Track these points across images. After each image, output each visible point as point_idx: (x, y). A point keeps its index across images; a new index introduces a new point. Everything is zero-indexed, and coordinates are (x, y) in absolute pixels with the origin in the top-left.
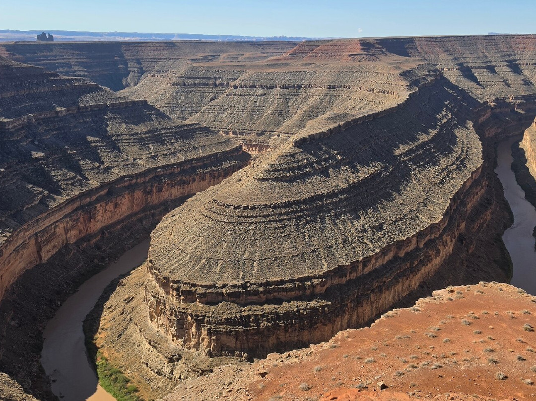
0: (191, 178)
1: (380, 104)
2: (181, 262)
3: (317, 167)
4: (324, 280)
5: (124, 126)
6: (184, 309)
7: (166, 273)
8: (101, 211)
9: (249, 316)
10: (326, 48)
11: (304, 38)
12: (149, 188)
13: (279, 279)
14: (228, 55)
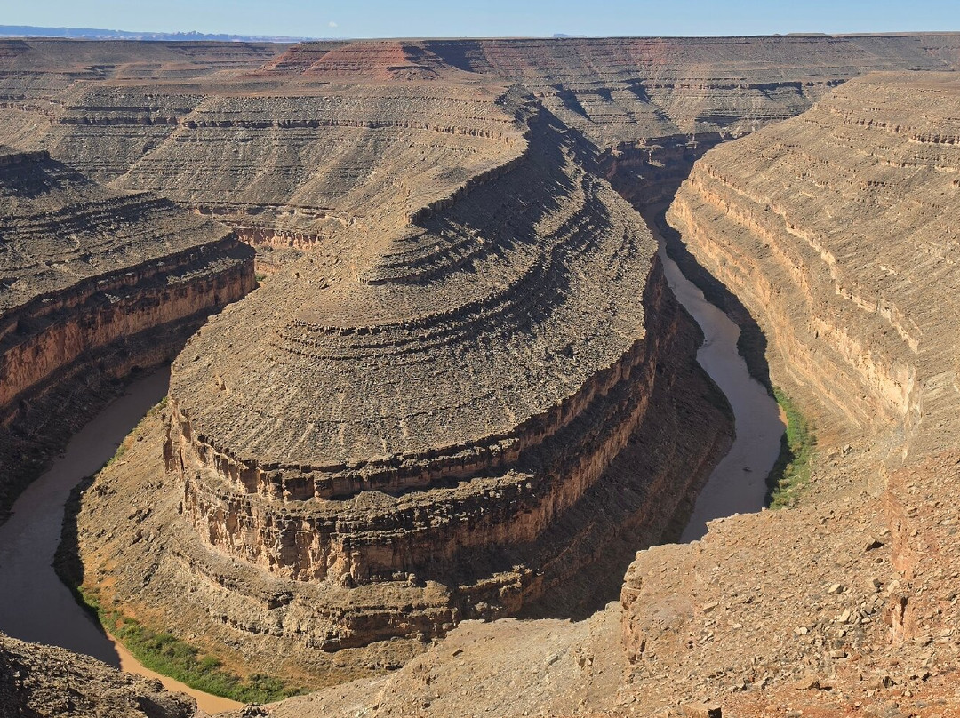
0: (160, 295)
1: (470, 153)
2: (267, 432)
3: (457, 258)
4: (517, 440)
5: (14, 201)
6: (293, 511)
7: (246, 454)
8: (13, 364)
9: (411, 511)
10: (341, 55)
11: (236, 37)
12: (89, 316)
13: (449, 445)
14: (131, 66)
